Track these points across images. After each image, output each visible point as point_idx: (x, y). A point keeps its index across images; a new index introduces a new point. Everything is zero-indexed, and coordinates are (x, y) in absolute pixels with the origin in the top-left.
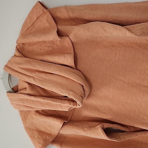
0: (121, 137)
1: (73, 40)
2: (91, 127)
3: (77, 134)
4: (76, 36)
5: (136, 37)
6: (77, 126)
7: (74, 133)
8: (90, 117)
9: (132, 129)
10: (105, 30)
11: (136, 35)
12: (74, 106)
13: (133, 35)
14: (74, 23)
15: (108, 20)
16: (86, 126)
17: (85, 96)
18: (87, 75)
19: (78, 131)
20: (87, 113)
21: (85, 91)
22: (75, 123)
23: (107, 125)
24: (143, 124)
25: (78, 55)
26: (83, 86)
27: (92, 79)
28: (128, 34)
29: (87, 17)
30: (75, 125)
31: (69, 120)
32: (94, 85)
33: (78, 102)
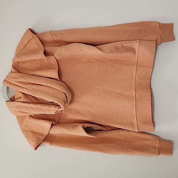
0: (98, 134)
1: (57, 58)
2: (74, 127)
3: (63, 133)
4: (59, 55)
5: (106, 54)
6: (63, 126)
7: (61, 133)
8: (74, 119)
9: (108, 128)
10: (82, 50)
11: (105, 53)
12: (58, 109)
13: (103, 53)
14: (58, 45)
15: (84, 42)
16: (70, 126)
17: (67, 102)
18: (70, 85)
19: (64, 130)
20: (71, 116)
21: (67, 98)
22: (61, 125)
23: (86, 125)
24: (116, 123)
25: (62, 70)
26: (66, 94)
27: (74, 88)
28: (99, 52)
29: (68, 40)
30: (61, 126)
31: (57, 122)
32: (76, 93)
33: (62, 106)
